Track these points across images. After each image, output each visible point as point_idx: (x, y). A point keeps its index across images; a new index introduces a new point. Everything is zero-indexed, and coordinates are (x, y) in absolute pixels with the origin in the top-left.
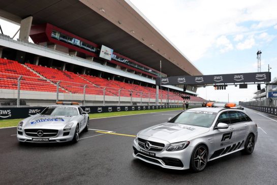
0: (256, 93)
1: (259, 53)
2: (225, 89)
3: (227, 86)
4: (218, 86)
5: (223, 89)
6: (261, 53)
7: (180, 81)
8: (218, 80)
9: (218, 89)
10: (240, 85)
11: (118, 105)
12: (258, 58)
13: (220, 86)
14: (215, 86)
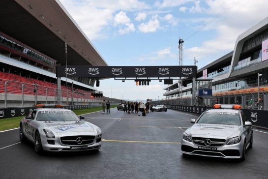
0: (167, 89)
1: (181, 42)
2: (148, 84)
3: (150, 80)
4: (140, 80)
5: (145, 84)
6: (183, 42)
7: (92, 72)
8: (140, 73)
9: (140, 84)
10: (165, 80)
11: (21, 106)
12: (179, 47)
13: (143, 80)
14: (136, 80)
